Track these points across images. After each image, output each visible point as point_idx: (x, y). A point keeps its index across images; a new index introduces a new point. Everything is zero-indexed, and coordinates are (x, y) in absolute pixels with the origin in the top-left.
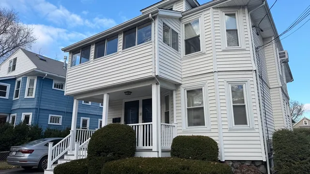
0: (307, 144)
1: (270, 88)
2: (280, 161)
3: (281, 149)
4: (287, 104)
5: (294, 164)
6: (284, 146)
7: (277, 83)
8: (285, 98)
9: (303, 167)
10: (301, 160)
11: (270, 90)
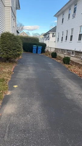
0: (17, 41)
1: (5, 6)
2: (3, 51)
3: (4, 44)
4: (14, 20)
5: (10, 52)
6: (5, 42)
7: (9, 4)
8: (13, 16)
9: (14, 54)
10: (14, 50)
11: (5, 7)
